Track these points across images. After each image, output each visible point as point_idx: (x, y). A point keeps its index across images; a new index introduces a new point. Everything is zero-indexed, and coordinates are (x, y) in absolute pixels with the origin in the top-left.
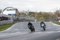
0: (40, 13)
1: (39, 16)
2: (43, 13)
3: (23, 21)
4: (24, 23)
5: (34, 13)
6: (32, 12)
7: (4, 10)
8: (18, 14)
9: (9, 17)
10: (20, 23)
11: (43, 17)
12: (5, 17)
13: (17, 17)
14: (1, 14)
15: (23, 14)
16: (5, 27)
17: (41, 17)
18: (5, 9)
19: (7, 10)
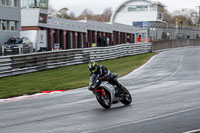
3: (184, 43)
7: (118, 11)
8: (166, 20)
9: (135, 31)
10: (174, 50)
12: (123, 34)
13: (161, 31)
14: (111, 23)
15: (183, 20)
16: (125, 66)
19: (130, 9)
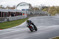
0: (53, 7)
1: (52, 10)
2: (56, 7)
3: (37, 15)
4: (37, 17)
5: (47, 7)
6: (45, 7)
7: (17, 6)
8: (31, 9)
9: (23, 12)
10: (34, 17)
11: (56, 11)
12: (19, 13)
13: (30, 12)
14: (15, 10)
15: (37, 9)
16: (20, 22)
17: (54, 11)
18: (19, 5)
19: (21, 6)
